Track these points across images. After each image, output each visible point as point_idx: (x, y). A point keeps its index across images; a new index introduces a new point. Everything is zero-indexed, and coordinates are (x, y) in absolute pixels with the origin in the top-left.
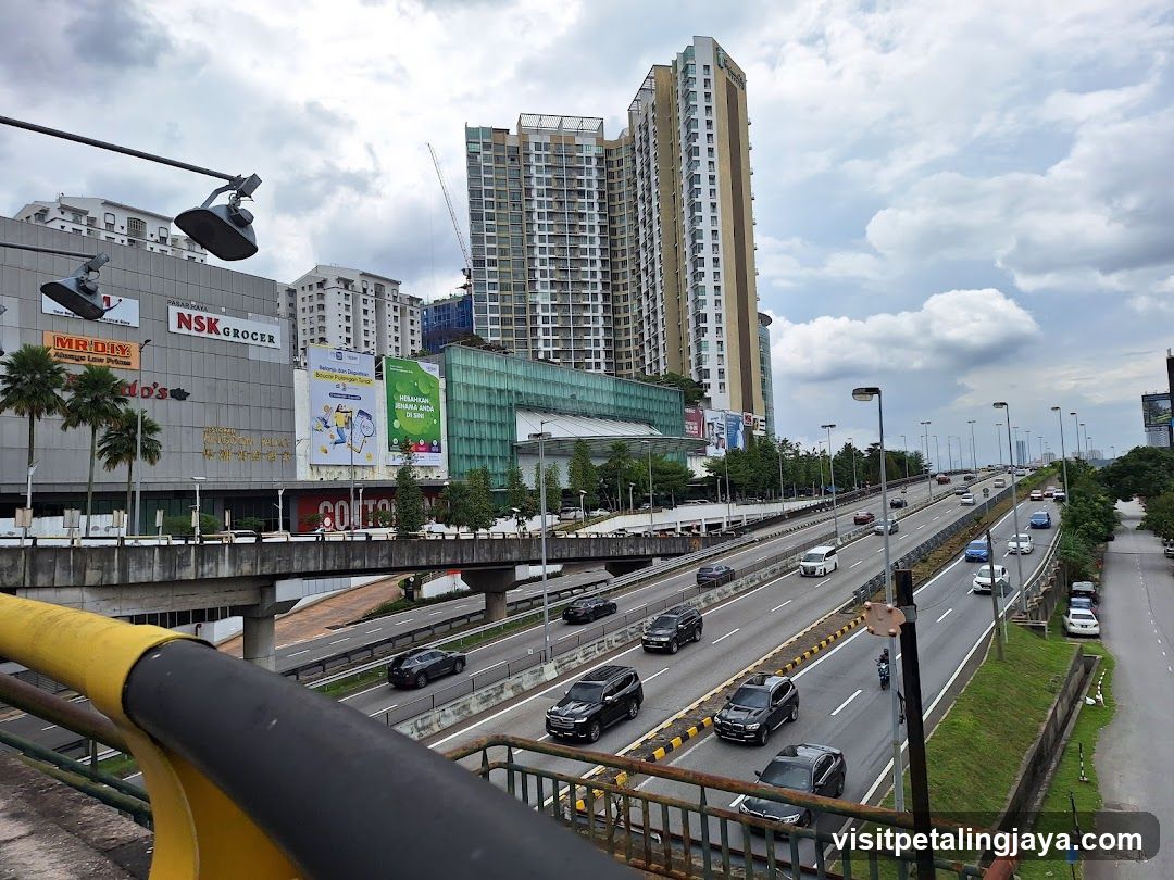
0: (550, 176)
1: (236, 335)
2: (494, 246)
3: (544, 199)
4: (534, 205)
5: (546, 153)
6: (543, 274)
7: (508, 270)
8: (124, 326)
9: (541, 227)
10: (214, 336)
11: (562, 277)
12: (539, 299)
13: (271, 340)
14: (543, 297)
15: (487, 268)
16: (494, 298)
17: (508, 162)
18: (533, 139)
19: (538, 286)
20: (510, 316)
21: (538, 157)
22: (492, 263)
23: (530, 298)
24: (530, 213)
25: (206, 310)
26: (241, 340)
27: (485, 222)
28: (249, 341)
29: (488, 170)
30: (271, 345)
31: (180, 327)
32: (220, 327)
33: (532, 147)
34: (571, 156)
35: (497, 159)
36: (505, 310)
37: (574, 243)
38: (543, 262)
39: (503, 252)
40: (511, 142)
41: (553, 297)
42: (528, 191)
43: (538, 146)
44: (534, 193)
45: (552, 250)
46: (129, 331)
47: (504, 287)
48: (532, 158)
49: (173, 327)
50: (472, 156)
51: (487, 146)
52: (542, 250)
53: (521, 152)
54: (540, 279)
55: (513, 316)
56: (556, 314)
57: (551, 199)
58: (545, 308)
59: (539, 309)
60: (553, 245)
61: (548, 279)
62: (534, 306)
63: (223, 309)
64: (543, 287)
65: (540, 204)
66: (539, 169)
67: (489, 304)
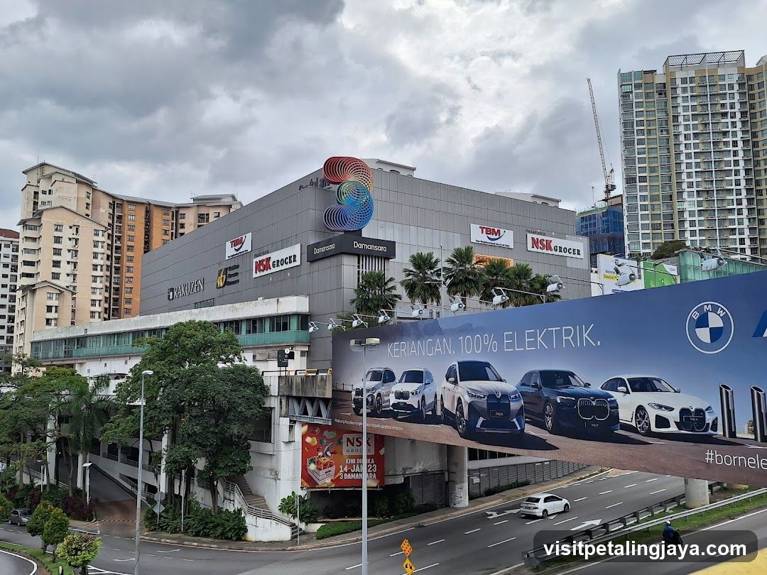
0: (695, 104)
1: (561, 251)
2: (644, 165)
3: (691, 123)
4: (681, 129)
5: (691, 85)
6: (690, 185)
7: (657, 184)
8: (507, 248)
9: (687, 148)
10: (549, 252)
11: (708, 186)
12: (686, 206)
13: (579, 254)
14: (689, 204)
15: (638, 184)
16: (644, 208)
17: (656, 96)
18: (679, 75)
19: (685, 195)
20: (659, 222)
21: (684, 90)
22: (643, 179)
23: (678, 206)
24: (676, 136)
25: (544, 235)
26: (563, 254)
27: (636, 147)
28: (567, 254)
29: (639, 104)
30: (578, 256)
31: (533, 247)
32: (553, 246)
33: (678, 82)
34: (714, 85)
35: (647, 95)
36: (654, 216)
37: (718, 157)
38: (689, 175)
39: (653, 170)
40: (659, 79)
41: (699, 204)
42: (676, 118)
43: (684, 81)
44: (681, 119)
45: (697, 165)
46: (509, 250)
47: (653, 198)
48: (679, 91)
49: (530, 248)
50: (625, 96)
51: (638, 86)
52: (689, 165)
53: (669, 87)
54: (687, 190)
55: (662, 221)
56: (703, 218)
57: (696, 122)
58: (692, 213)
59: (686, 215)
60: (699, 160)
61: (695, 189)
62: (681, 212)
63: (553, 234)
64: (689, 196)
65: (687, 127)
66: (685, 99)
67: (640, 213)
